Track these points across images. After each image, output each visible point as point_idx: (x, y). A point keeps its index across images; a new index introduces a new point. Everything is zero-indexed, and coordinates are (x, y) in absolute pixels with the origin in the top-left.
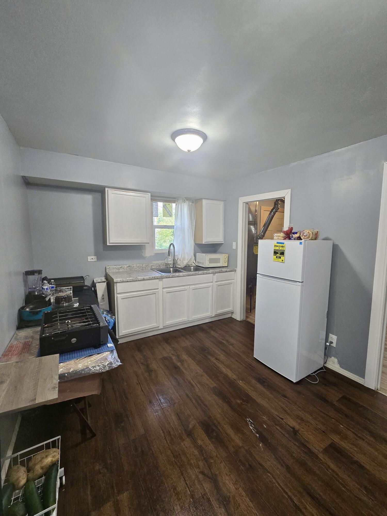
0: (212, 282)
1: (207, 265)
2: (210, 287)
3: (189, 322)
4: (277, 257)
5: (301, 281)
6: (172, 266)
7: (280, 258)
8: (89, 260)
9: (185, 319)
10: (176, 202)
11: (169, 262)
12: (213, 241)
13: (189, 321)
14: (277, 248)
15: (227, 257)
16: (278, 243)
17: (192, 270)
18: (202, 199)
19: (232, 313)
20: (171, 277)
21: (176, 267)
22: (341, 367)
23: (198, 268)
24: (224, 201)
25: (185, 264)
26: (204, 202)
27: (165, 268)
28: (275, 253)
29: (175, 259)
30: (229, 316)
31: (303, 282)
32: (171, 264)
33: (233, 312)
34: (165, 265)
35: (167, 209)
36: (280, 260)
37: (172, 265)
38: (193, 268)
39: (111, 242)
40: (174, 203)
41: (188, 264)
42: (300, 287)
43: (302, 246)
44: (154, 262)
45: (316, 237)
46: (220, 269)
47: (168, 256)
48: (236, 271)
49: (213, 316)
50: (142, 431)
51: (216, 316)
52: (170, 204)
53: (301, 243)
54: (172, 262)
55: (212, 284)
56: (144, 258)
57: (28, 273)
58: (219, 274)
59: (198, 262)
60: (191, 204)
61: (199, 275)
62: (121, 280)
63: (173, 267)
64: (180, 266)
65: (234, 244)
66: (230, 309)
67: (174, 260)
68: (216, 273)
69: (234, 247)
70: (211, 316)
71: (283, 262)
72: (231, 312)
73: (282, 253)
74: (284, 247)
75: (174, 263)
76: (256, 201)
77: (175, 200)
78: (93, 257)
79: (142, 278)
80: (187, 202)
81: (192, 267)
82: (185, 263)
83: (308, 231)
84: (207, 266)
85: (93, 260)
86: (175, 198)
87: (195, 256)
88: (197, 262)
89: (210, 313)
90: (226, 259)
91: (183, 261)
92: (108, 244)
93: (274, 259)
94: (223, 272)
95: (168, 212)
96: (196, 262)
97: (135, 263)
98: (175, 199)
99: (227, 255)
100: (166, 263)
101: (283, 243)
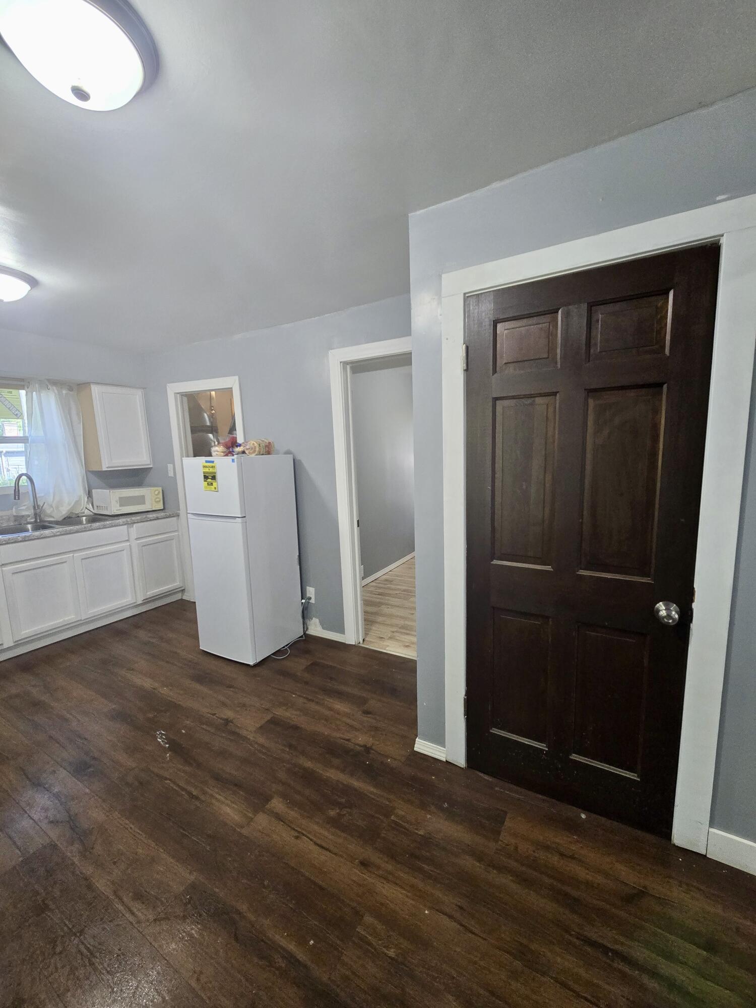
0: (128, 540)
1: (115, 509)
2: (124, 550)
3: (82, 622)
4: (208, 483)
5: (240, 516)
6: (33, 520)
7: (212, 484)
9: (71, 617)
10: (26, 388)
11: (24, 513)
12: (127, 464)
13: (81, 620)
14: (207, 470)
15: (159, 492)
16: (207, 462)
18: (89, 383)
19: (183, 591)
20: (21, 541)
21: (41, 521)
22: (323, 628)
23: (96, 518)
24: (143, 389)
25: (64, 513)
26: (95, 390)
27: (15, 525)
28: (206, 477)
29: (39, 504)
30: (178, 597)
31: (244, 517)
32: (29, 516)
33: (182, 589)
34: (12, 519)
35: (6, 403)
36: (213, 487)
37: (31, 519)
38: (86, 520)
40: (23, 389)
41: (74, 512)
42: (240, 525)
43: (235, 464)
45: (268, 450)
46: (144, 516)
47: (15, 499)
48: (179, 516)
49: (140, 602)
51: (147, 601)
52: (14, 392)
53: (233, 460)
54: (31, 512)
55: (128, 544)
58: (142, 524)
59: (97, 507)
60: (66, 394)
63: (36, 521)
64: (53, 517)
65: (170, 466)
66: (177, 584)
67: (36, 506)
68: (134, 523)
69: (171, 474)
70: (134, 603)
71: (216, 490)
72: (180, 589)
73: (214, 478)
74: (214, 466)
75: (36, 514)
76: (213, 390)
77: (22, 383)
80: (53, 390)
81: (84, 518)
82: (64, 511)
83: (253, 442)
84: (115, 511)
86: (23, 379)
87: (90, 495)
88: (95, 507)
89: (130, 599)
90: (158, 496)
91: (57, 507)
93: (205, 487)
94: (151, 520)
95: (9, 408)
96: (93, 507)
98: (24, 381)
99: (160, 489)
100: (14, 516)
101: (213, 462)
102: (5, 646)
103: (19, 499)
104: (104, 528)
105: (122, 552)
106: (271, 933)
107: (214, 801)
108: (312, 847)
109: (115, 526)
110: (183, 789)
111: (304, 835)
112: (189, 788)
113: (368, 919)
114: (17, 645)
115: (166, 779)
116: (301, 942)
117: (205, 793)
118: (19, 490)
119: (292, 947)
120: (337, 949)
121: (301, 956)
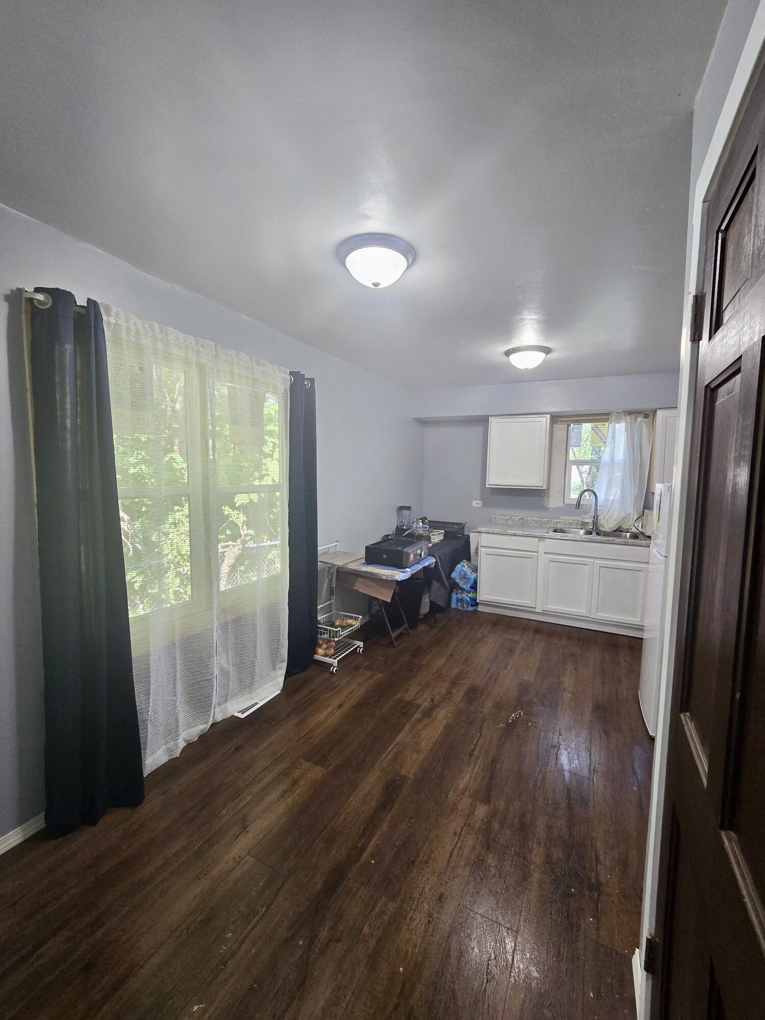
4: (657, 513)
8: (474, 505)
9: (582, 611)
11: (587, 521)
14: (658, 497)
17: (628, 538)
18: (656, 409)
21: (599, 529)
34: (580, 523)
35: (600, 433)
39: (490, 483)
44: (563, 517)
47: (576, 508)
50: (424, 663)
54: (590, 520)
56: (546, 509)
57: (401, 508)
61: (614, 544)
62: (485, 530)
63: (593, 528)
64: (606, 528)
67: (595, 518)
73: (659, 507)
75: (594, 524)
78: (478, 502)
79: (513, 532)
85: (478, 506)
89: (639, 620)
92: (487, 486)
95: (601, 438)
97: (532, 516)
102: (537, 610)
103: (578, 508)
104: (625, 545)
105: (640, 572)
106: (379, 833)
107: (472, 766)
108: (449, 848)
109: (636, 545)
110: (476, 745)
111: (459, 838)
112: (478, 748)
113: (392, 906)
114: (544, 613)
115: (481, 734)
116: (372, 856)
117: (477, 759)
118: (580, 501)
119: (370, 848)
120: (368, 882)
121: (365, 855)
